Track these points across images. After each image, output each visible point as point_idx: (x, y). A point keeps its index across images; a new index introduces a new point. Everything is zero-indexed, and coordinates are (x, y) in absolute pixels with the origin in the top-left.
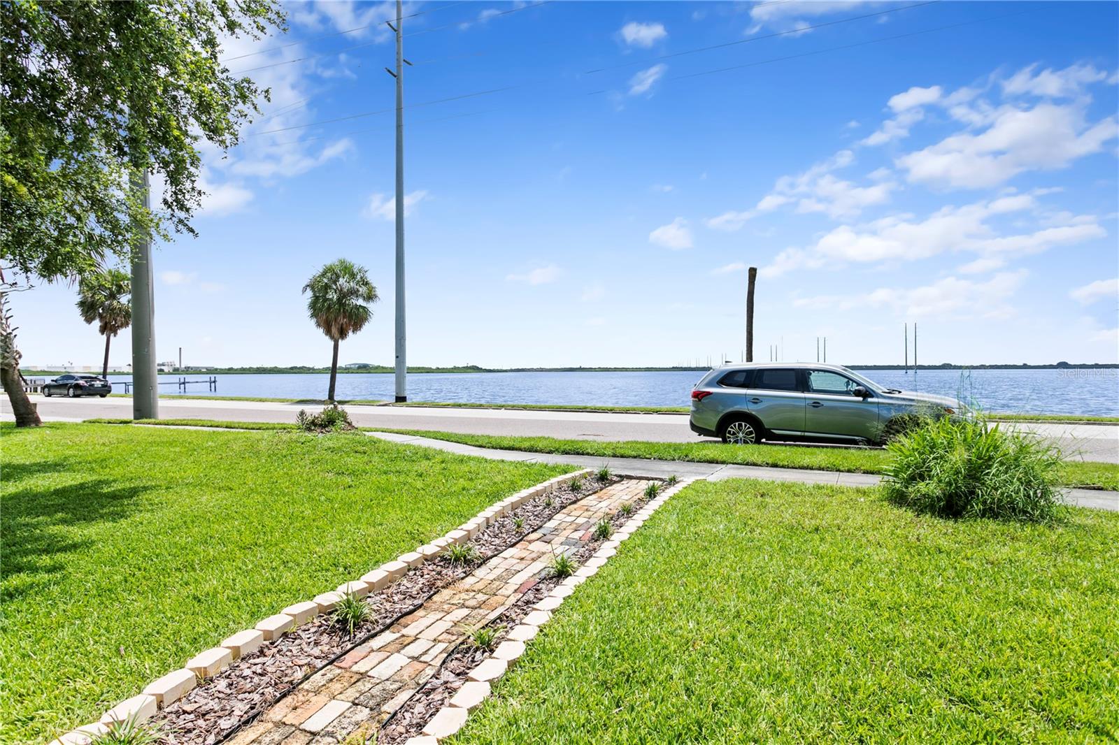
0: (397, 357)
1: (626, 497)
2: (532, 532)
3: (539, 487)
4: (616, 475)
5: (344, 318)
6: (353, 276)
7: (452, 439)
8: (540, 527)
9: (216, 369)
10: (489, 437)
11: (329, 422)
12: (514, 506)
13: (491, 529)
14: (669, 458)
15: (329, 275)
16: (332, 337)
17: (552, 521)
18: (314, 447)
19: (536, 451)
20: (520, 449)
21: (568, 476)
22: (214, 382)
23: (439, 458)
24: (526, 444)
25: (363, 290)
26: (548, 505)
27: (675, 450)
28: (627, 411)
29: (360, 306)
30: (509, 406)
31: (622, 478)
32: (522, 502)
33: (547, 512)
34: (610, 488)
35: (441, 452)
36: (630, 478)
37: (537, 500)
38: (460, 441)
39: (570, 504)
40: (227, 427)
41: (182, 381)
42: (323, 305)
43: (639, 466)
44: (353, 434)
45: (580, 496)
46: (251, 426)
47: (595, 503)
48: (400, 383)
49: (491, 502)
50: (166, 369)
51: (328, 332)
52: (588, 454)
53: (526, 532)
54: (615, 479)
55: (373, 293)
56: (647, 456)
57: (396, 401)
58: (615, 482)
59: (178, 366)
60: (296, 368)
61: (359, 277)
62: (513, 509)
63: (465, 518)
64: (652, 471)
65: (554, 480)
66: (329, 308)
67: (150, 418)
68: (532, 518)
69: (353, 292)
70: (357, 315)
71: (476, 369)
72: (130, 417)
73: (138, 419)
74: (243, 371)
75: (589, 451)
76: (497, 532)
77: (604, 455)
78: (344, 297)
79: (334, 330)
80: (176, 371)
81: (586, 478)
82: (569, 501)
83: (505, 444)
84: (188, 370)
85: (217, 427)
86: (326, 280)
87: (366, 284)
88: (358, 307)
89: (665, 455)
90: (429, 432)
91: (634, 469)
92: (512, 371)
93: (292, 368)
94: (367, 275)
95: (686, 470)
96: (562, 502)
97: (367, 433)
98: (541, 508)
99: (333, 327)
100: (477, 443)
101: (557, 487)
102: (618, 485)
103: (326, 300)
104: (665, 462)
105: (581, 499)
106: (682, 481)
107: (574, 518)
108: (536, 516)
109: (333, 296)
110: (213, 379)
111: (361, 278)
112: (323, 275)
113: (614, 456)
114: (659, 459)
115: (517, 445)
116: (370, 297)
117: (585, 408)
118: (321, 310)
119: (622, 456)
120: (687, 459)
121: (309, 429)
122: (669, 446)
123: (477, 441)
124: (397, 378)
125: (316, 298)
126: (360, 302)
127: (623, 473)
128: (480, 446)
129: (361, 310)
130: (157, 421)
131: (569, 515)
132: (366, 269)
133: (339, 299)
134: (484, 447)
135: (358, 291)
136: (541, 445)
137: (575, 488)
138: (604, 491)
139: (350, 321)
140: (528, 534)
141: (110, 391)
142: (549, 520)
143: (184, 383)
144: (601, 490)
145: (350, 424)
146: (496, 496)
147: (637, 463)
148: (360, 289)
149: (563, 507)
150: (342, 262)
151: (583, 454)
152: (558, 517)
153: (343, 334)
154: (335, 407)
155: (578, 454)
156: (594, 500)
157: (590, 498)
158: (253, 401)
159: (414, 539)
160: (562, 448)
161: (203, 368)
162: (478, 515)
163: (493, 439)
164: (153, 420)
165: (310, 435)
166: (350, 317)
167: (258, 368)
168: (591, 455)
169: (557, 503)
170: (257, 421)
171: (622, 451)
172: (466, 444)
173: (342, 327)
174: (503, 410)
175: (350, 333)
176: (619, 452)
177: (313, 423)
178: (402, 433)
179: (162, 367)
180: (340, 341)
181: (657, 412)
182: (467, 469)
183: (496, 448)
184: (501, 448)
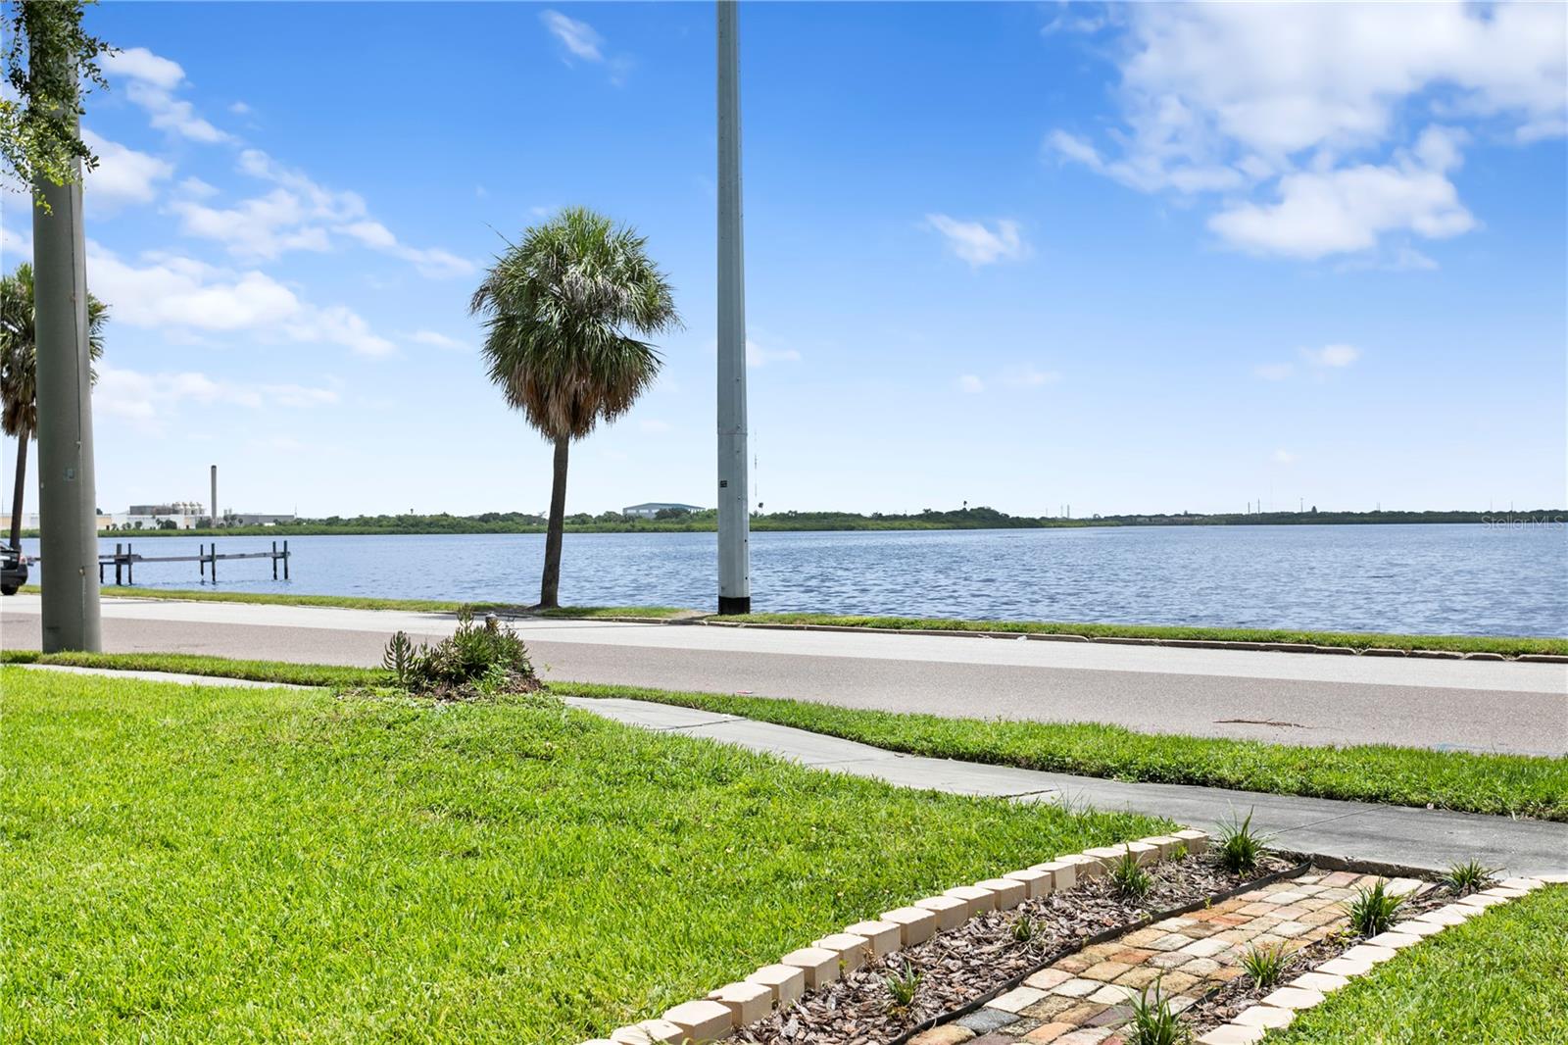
0: (723, 484)
1: (1290, 929)
2: (942, 1022)
3: (1010, 880)
4: (1282, 855)
5: (580, 375)
6: (604, 256)
7: (821, 724)
8: (974, 1007)
9: (299, 522)
10: (930, 720)
11: (469, 668)
12: (909, 937)
13: (815, 1004)
14: (1488, 804)
15: (540, 256)
16: (550, 432)
17: (1020, 991)
18: (417, 738)
19: (1062, 768)
20: (1013, 761)
21: (1118, 850)
22: (285, 555)
23: (749, 779)
24: (1033, 748)
25: (630, 294)
26: (1022, 938)
27: (1509, 781)
28: (1413, 650)
29: (626, 340)
30: (1040, 628)
31: (1303, 864)
32: (943, 923)
33: (1013, 960)
34: (1252, 894)
35: (766, 760)
36: (1328, 865)
37: (991, 922)
38: (842, 730)
39: (1095, 941)
40: (247, 678)
41: (207, 552)
42: (525, 343)
43: (1372, 829)
44: (531, 703)
45: (1135, 916)
46: (305, 675)
47: (1179, 940)
48: (731, 561)
49: (842, 920)
50: (181, 521)
51: (539, 416)
52: (1221, 783)
53: (922, 1019)
54: (1279, 866)
55: (658, 302)
56: (1415, 797)
57: (722, 612)
58: (1278, 878)
59: (208, 513)
60: (495, 516)
61: (620, 260)
62: (906, 945)
63: (746, 962)
64: (1413, 843)
65: (1066, 861)
66: (540, 349)
67: (79, 649)
68: (957, 976)
69: (603, 305)
70: (615, 367)
71: (986, 519)
72: (34, 643)
73: (52, 652)
74: (365, 526)
75: (1225, 772)
76: (831, 1014)
77: (1271, 788)
78: (581, 316)
79: (556, 411)
80: (204, 527)
81: (1179, 860)
82: (1096, 931)
83: (973, 742)
84: (233, 525)
85: (226, 675)
86: (532, 272)
87: (639, 277)
88: (618, 345)
89: (1477, 796)
90: (761, 701)
91: (1353, 836)
92: (1096, 522)
93: (486, 518)
94: (644, 251)
95: (1536, 847)
96: (1073, 933)
97: (570, 701)
98: (998, 945)
99: (553, 400)
100: (892, 740)
101: (1074, 883)
102: (1286, 885)
103: (531, 326)
104: (1472, 821)
105: (1139, 927)
106: (1496, 885)
107: (1090, 986)
108: (973, 971)
109: (551, 315)
110: (280, 549)
111: (628, 261)
112: (527, 254)
113: (1305, 792)
114: (1455, 808)
115: (1007, 748)
116: (652, 315)
117: (1279, 637)
118: (520, 355)
119: (1330, 795)
120: (1551, 811)
121: (416, 688)
122: (1497, 766)
123: (892, 732)
124: (722, 546)
125: (507, 323)
126: (626, 330)
127: (1310, 849)
128: (900, 749)
129: (626, 353)
130: (93, 658)
131: (1078, 974)
132: (639, 236)
133: (567, 326)
134: (909, 751)
135: (617, 298)
136: (1077, 751)
137: (1127, 887)
138: (1227, 905)
139: (597, 383)
140: (927, 1026)
141: (24, 579)
142: (1011, 987)
143: (212, 559)
144: (1215, 901)
145: (527, 675)
146: (868, 904)
147: (1372, 818)
148: (624, 294)
149: (1068, 950)
150: (575, 220)
151: (1204, 783)
152: (1043, 978)
153: (579, 422)
154: (491, 626)
155: (1189, 781)
156: (1182, 930)
157: (1172, 923)
158: (352, 606)
159: (570, 1018)
160: (1141, 762)
161: (268, 518)
162: (784, 959)
163: (939, 729)
164: (83, 655)
165: (413, 703)
166: (597, 373)
167: (399, 518)
168: (1231, 787)
169: (1055, 931)
170: (322, 662)
171: (1332, 779)
172: (860, 740)
173: (575, 403)
174: (1022, 640)
175: (600, 420)
176: (1320, 779)
177: (427, 670)
178: (686, 704)
179: (173, 518)
180: (572, 441)
181: (1519, 655)
182: (813, 816)
183: (943, 756)
184: (959, 757)
